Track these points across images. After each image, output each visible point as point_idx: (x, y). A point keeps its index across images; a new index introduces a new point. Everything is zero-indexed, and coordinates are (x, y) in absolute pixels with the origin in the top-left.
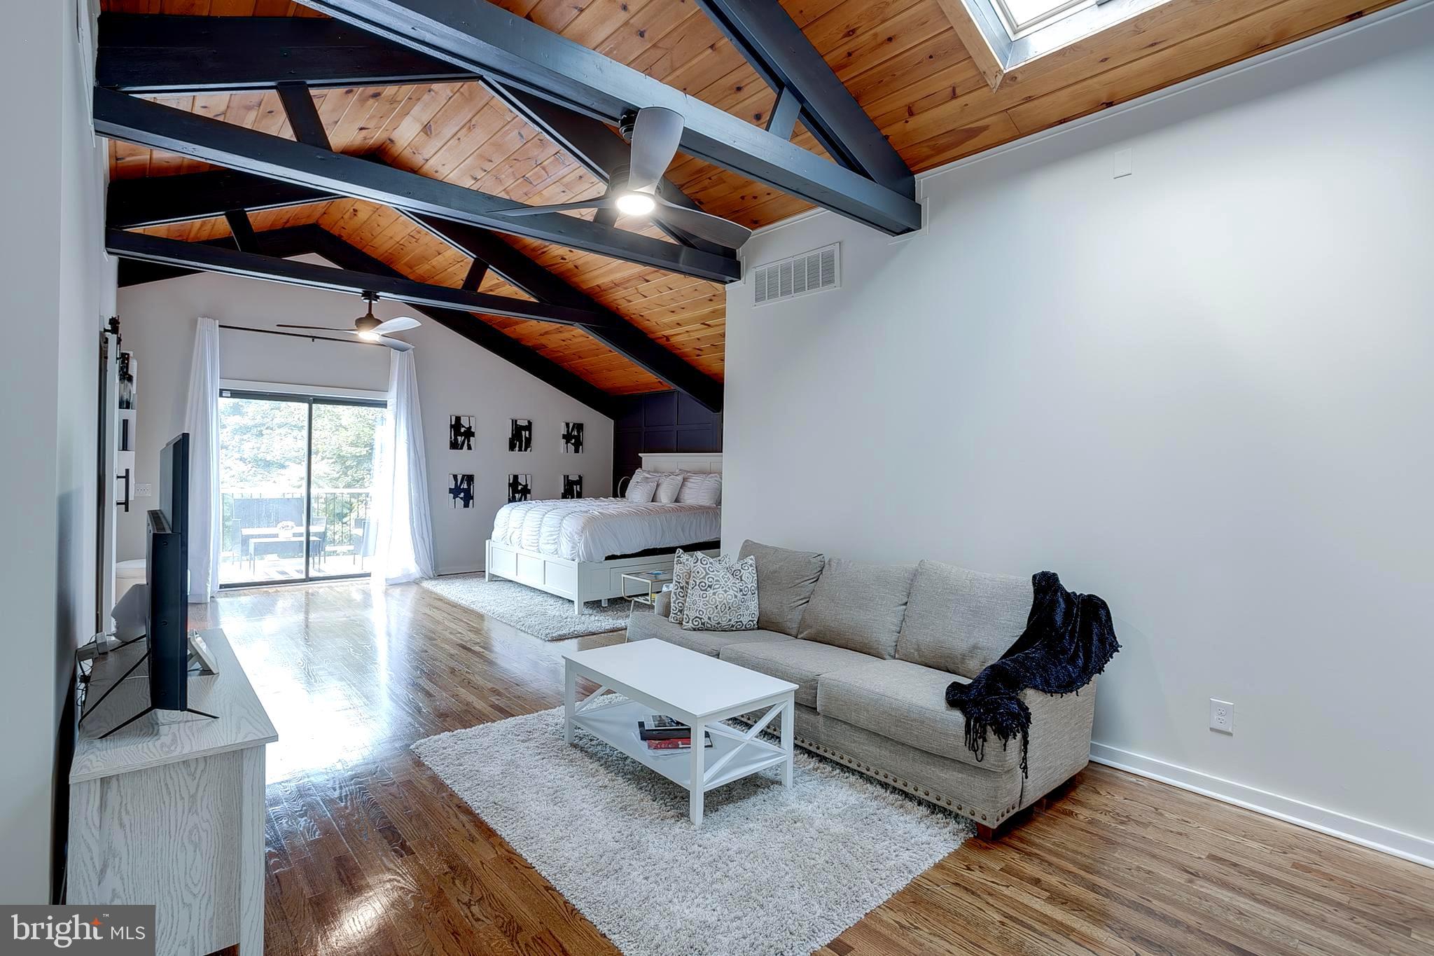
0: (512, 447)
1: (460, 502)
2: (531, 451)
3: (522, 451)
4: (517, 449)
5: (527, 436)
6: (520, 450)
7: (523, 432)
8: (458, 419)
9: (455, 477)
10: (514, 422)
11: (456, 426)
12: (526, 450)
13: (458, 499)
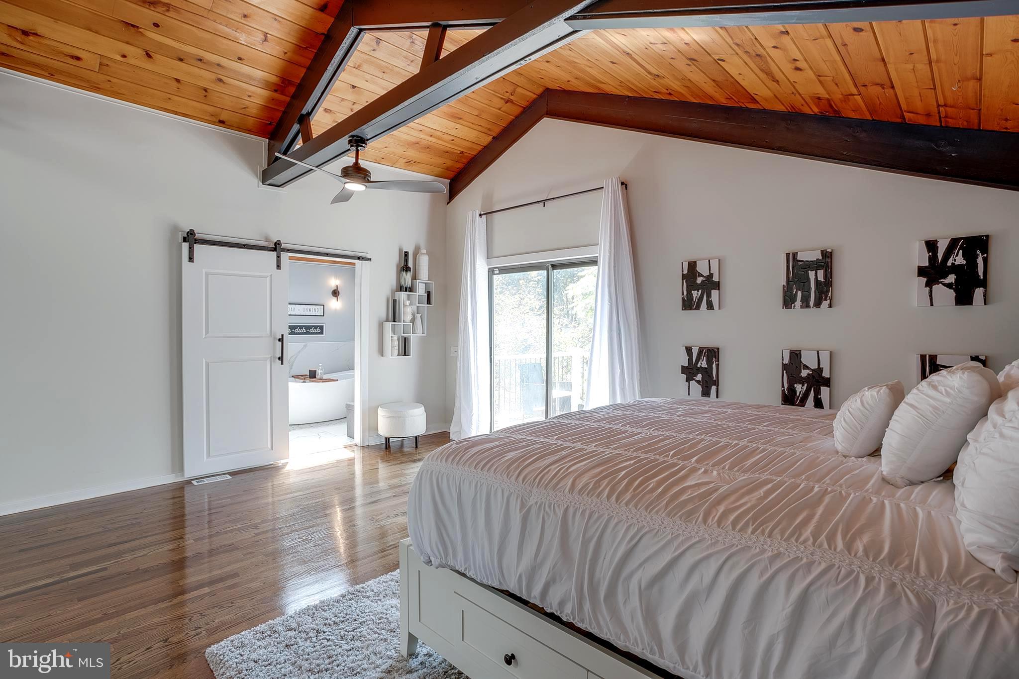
0: (788, 302)
1: (696, 388)
2: (830, 306)
3: (808, 306)
4: (798, 303)
5: (821, 278)
6: (806, 304)
7: (812, 274)
8: (692, 265)
9: (689, 350)
10: (792, 258)
11: (691, 274)
12: (818, 304)
13: (693, 383)
